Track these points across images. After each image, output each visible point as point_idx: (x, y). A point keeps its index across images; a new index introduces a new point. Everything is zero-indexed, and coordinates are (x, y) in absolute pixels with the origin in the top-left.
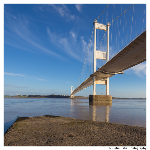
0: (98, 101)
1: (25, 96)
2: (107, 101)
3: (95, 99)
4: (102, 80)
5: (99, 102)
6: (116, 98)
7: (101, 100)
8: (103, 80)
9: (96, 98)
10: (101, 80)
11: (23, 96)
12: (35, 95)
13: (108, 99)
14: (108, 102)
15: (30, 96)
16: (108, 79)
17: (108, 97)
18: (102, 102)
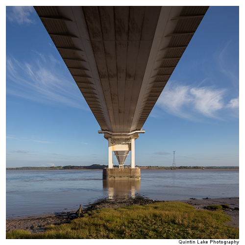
0: (114, 177)
1: (60, 167)
2: (131, 177)
3: (110, 174)
4: (123, 144)
5: (117, 179)
6: (203, 167)
7: (121, 177)
8: (125, 144)
9: (112, 173)
10: (120, 144)
11: (58, 167)
12: (72, 166)
13: (132, 175)
14: (132, 179)
15: (66, 168)
16: (133, 141)
17: (132, 171)
18: (122, 179)
